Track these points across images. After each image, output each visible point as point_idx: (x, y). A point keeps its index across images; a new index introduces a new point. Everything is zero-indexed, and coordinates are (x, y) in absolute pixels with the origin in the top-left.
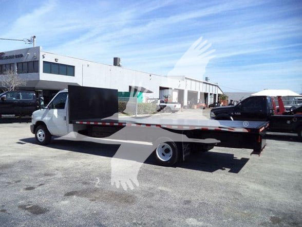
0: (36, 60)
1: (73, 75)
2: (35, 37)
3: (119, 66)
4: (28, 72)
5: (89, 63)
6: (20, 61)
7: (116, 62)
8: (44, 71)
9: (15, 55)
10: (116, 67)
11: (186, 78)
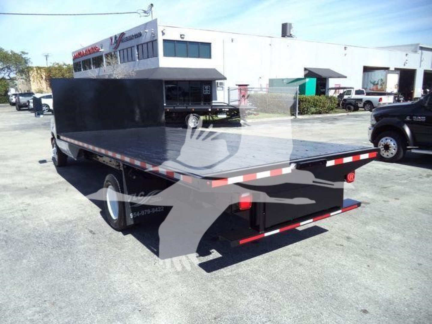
0: (155, 39)
1: (209, 57)
2: (152, 5)
3: (291, 36)
4: (148, 57)
5: (234, 36)
6: (140, 43)
7: (285, 31)
8: (165, 55)
9: (134, 34)
10: (287, 40)
11: (422, 48)
